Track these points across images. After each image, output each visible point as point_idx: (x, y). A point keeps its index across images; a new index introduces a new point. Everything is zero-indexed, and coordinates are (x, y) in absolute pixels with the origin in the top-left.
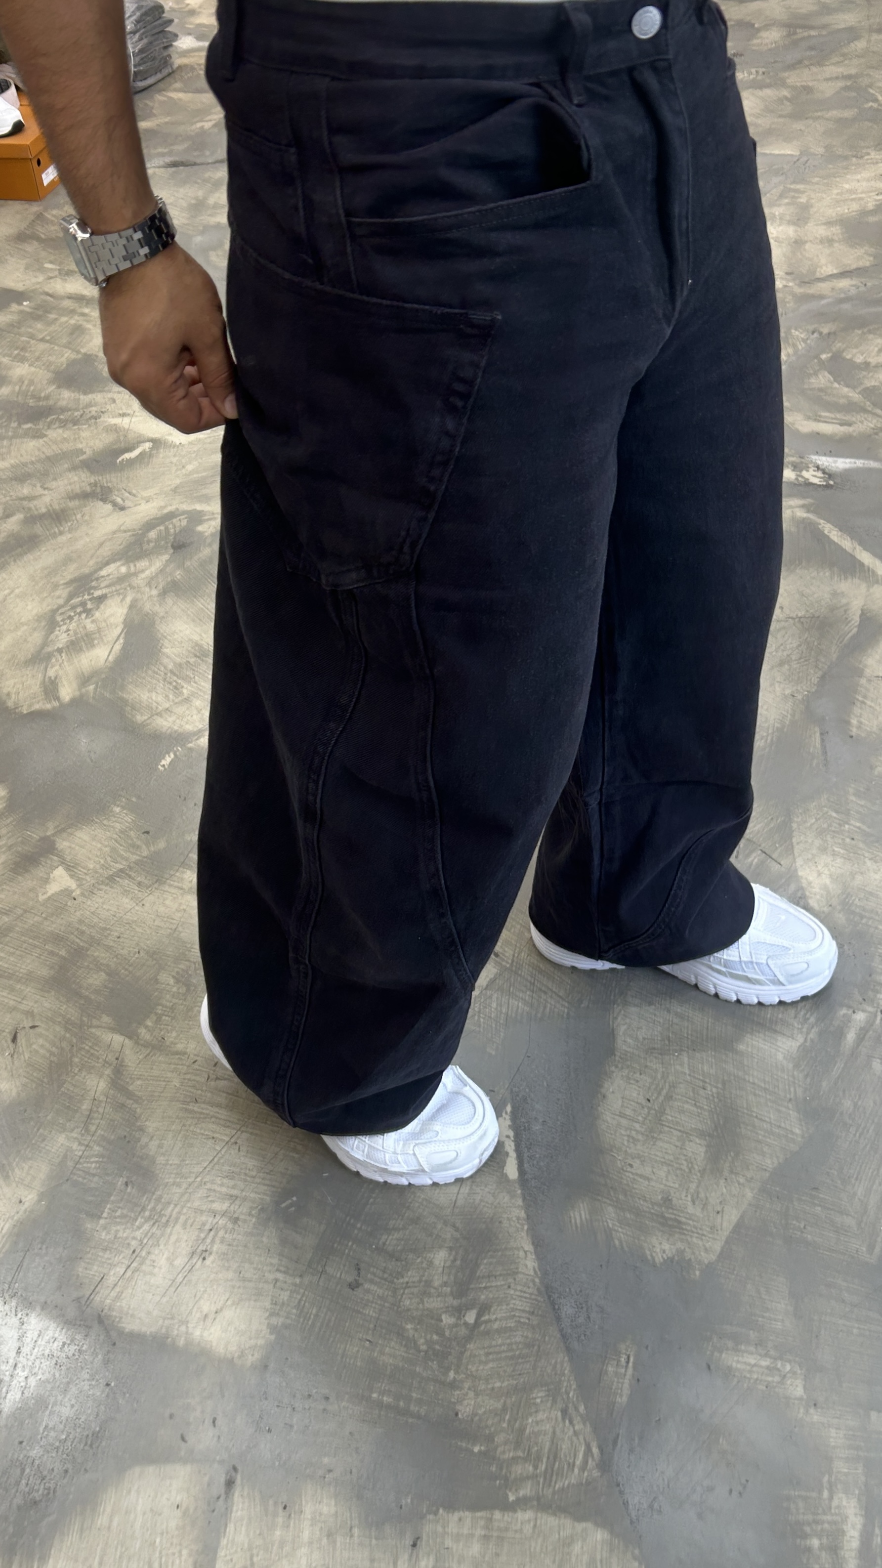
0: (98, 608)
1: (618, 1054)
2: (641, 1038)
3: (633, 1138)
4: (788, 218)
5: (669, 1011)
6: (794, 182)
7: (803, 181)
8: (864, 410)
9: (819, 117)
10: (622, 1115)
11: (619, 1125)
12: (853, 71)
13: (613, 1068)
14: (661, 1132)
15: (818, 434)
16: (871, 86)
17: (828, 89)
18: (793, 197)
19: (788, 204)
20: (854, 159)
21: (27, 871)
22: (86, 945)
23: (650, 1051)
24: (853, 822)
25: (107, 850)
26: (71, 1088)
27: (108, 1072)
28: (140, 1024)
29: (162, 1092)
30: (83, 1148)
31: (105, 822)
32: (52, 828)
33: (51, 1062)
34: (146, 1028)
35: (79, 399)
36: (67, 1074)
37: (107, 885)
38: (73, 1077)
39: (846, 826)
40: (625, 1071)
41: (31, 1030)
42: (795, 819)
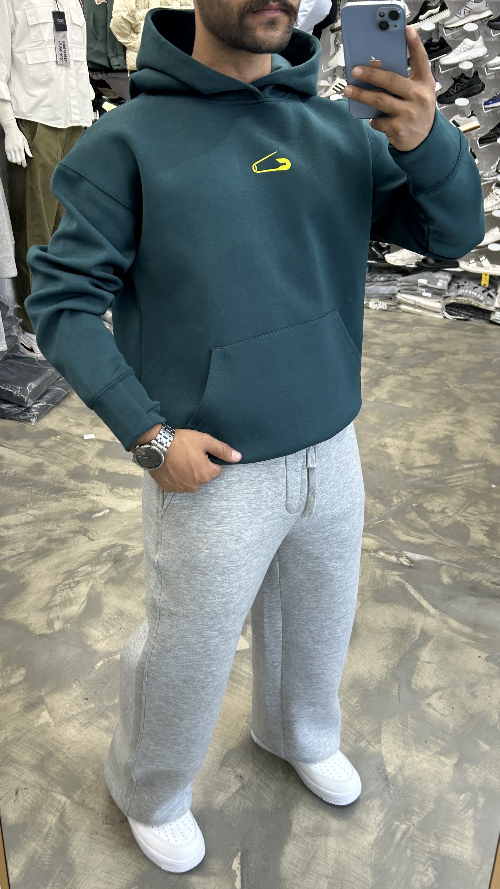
0: (76, 587)
1: (292, 834)
2: (303, 827)
3: (295, 875)
4: (404, 437)
5: (317, 813)
6: (408, 421)
7: (412, 421)
8: (429, 533)
9: (421, 392)
10: (291, 863)
11: (289, 868)
12: (438, 371)
13: (289, 840)
14: (308, 874)
15: (409, 542)
16: (446, 380)
17: (427, 379)
18: (407, 428)
19: (405, 431)
20: (436, 413)
21: (30, 711)
22: (54, 751)
23: (307, 834)
24: (409, 731)
25: (68, 705)
26: (40, 821)
27: (58, 814)
28: (74, 792)
29: (81, 827)
30: (43, 850)
31: (68, 692)
32: (44, 692)
33: (32, 807)
34: (77, 795)
35: (78, 485)
36: (39, 813)
37: (66, 722)
38: (42, 815)
39: (406, 733)
40: (295, 842)
41: (25, 791)
42: (383, 726)
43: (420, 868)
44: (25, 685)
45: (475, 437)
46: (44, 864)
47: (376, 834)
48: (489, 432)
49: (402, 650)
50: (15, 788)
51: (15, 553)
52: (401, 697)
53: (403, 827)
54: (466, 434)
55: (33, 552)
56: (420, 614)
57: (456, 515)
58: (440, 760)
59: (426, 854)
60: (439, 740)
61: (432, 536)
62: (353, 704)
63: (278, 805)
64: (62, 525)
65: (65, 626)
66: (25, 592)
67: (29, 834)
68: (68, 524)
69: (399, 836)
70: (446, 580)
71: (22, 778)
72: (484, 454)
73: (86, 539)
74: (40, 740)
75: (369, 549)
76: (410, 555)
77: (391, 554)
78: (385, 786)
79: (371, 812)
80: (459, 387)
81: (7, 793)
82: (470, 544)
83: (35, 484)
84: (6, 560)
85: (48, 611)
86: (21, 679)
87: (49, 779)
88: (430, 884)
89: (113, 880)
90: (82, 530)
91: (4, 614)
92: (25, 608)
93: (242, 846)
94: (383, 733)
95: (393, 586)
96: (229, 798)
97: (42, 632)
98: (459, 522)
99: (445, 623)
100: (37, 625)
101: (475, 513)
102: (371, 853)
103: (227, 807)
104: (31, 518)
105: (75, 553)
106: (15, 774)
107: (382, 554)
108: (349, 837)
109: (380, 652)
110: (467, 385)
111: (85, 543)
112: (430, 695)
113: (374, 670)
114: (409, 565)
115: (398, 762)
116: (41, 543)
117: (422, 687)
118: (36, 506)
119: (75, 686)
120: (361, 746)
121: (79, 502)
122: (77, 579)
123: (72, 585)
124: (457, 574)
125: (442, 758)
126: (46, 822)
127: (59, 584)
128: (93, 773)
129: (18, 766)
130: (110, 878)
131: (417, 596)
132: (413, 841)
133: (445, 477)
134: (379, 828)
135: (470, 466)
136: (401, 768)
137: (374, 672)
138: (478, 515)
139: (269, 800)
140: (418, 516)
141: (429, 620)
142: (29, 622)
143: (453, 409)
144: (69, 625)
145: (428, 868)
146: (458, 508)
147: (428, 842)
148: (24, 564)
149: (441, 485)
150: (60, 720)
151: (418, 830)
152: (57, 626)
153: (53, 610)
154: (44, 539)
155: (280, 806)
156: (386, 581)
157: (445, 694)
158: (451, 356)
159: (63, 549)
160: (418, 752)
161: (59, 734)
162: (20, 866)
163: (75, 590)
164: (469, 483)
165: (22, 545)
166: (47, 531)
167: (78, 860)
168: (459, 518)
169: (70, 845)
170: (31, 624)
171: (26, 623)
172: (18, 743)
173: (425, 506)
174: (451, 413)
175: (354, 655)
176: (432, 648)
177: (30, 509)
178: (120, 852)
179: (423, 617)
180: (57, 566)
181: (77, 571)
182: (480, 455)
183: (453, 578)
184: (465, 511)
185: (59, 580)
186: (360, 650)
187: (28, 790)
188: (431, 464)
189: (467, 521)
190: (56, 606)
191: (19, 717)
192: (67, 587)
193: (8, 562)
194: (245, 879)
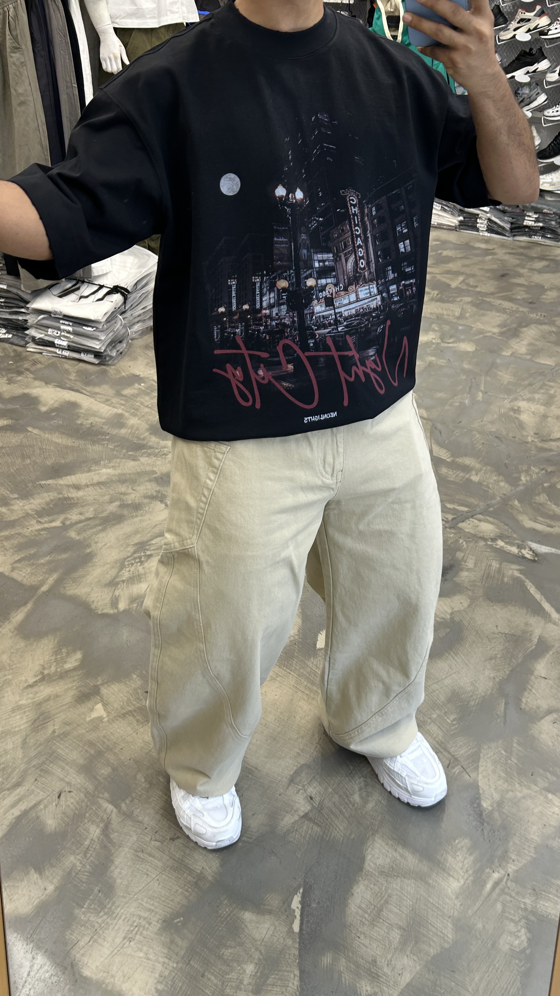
0: (147, 561)
1: (364, 871)
2: (378, 864)
3: (363, 922)
4: (542, 401)
5: (396, 851)
6: (548, 381)
7: (554, 381)
10: (360, 907)
11: (357, 912)
13: (360, 878)
14: (378, 922)
15: (534, 529)
18: (546, 389)
19: (543, 393)
21: (83, 702)
22: (105, 750)
23: (382, 873)
24: (513, 759)
25: (125, 698)
26: (82, 831)
27: (102, 825)
28: (123, 800)
29: (127, 842)
30: (81, 866)
31: (127, 682)
32: (100, 681)
33: (75, 813)
34: (126, 803)
35: (159, 443)
36: (81, 822)
37: (121, 718)
38: (84, 824)
39: (509, 761)
40: (366, 882)
41: (68, 793)
42: (482, 751)
43: (511, 927)
44: (81, 672)
46: (81, 881)
47: (462, 882)
49: (514, 661)
50: (58, 790)
51: (83, 518)
52: (507, 717)
53: (496, 876)
55: (102, 518)
56: (540, 618)
58: (546, 797)
59: (520, 911)
60: (548, 774)
62: (449, 722)
63: (351, 834)
64: (138, 488)
65: (131, 606)
66: (90, 564)
67: (68, 845)
68: (144, 488)
69: (489, 886)
71: (67, 780)
73: (163, 506)
74: (91, 736)
75: (485, 537)
76: (534, 546)
77: (512, 544)
78: (478, 824)
79: (458, 854)
81: (49, 796)
83: (113, 439)
84: (72, 525)
85: (113, 589)
86: (76, 664)
87: (96, 783)
88: (521, 948)
89: (156, 908)
90: (160, 495)
91: (65, 588)
92: (88, 582)
93: (305, 881)
94: (482, 760)
95: (511, 582)
96: (295, 821)
97: (105, 611)
100: (99, 603)
102: (454, 904)
103: (293, 832)
104: (103, 479)
105: (149, 522)
106: (59, 774)
107: (500, 543)
108: (431, 882)
109: (487, 662)
111: (162, 511)
112: (543, 718)
113: (478, 682)
114: (533, 559)
115: (497, 797)
116: (113, 508)
117: (534, 707)
118: (112, 464)
119: (135, 676)
120: (455, 773)
121: (159, 463)
122: (148, 553)
123: (143, 559)
125: (550, 796)
126: (88, 832)
127: (128, 557)
128: (146, 780)
129: (64, 764)
130: (153, 905)
131: (538, 596)
132: (506, 894)
134: (466, 875)
136: (500, 804)
137: (477, 685)
139: (341, 828)
140: (549, 499)
141: (550, 626)
142: (92, 600)
144: (135, 605)
145: (521, 929)
147: (524, 897)
148: (92, 531)
150: (115, 715)
151: (512, 881)
152: (122, 606)
153: (119, 586)
154: (117, 503)
155: (353, 836)
156: (503, 576)
159: (136, 516)
160: (521, 786)
161: (112, 731)
162: (55, 881)
163: (146, 565)
165: (92, 509)
166: (121, 494)
167: (119, 881)
169: (112, 862)
170: (93, 602)
171: (88, 600)
172: (66, 739)
175: (456, 663)
176: (551, 660)
177: (104, 468)
178: (167, 876)
179: (543, 622)
180: (128, 537)
181: (149, 543)
185: (129, 552)
186: (463, 657)
187: (72, 794)
190: (123, 581)
191: (71, 709)
192: (137, 560)
193: (74, 528)
194: (305, 922)
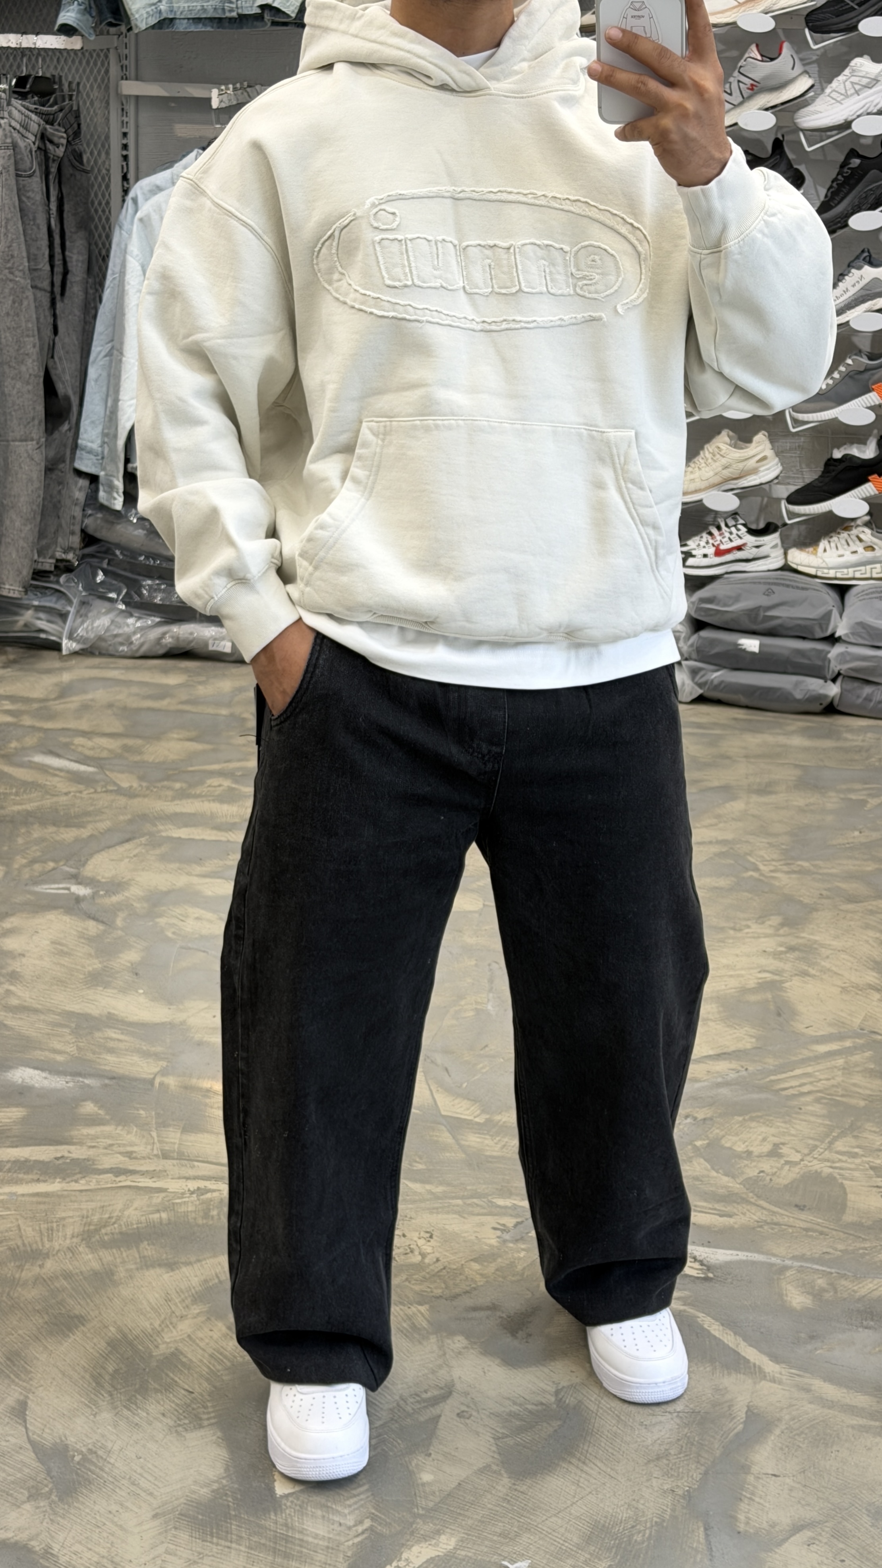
45: (839, 983)
48: (873, 969)
49: (705, 1455)
52: (713, 1549)
54: (813, 976)
56: (742, 1377)
57: (808, 1158)
61: (753, 1209)
70: (797, 1299)
72: (865, 1019)
76: (701, 1251)
80: (785, 868)
82: (848, 1218)
98: (818, 1174)
99: (808, 1390)
101: (856, 1150)
109: (652, 1465)
110: (806, 864)
112: (785, 1540)
113: (642, 1501)
114: (702, 1276)
117: (765, 1525)
124: (825, 1286)
131: (729, 1339)
133: (773, 1078)
135: (834, 1046)
137: (641, 1506)
138: (863, 1156)
140: (713, 1168)
143: (775, 920)
146: (811, 1142)
149: (763, 1096)
157: (820, 1534)
158: (755, 798)
164: (833, 1086)
168: (816, 1166)
173: (728, 1145)
174: (770, 931)
176: (779, 1445)
179: (750, 1381)
182: (857, 1021)
183: (817, 1295)
184: (829, 1148)
188: (732, 1048)
189: (837, 1171)
